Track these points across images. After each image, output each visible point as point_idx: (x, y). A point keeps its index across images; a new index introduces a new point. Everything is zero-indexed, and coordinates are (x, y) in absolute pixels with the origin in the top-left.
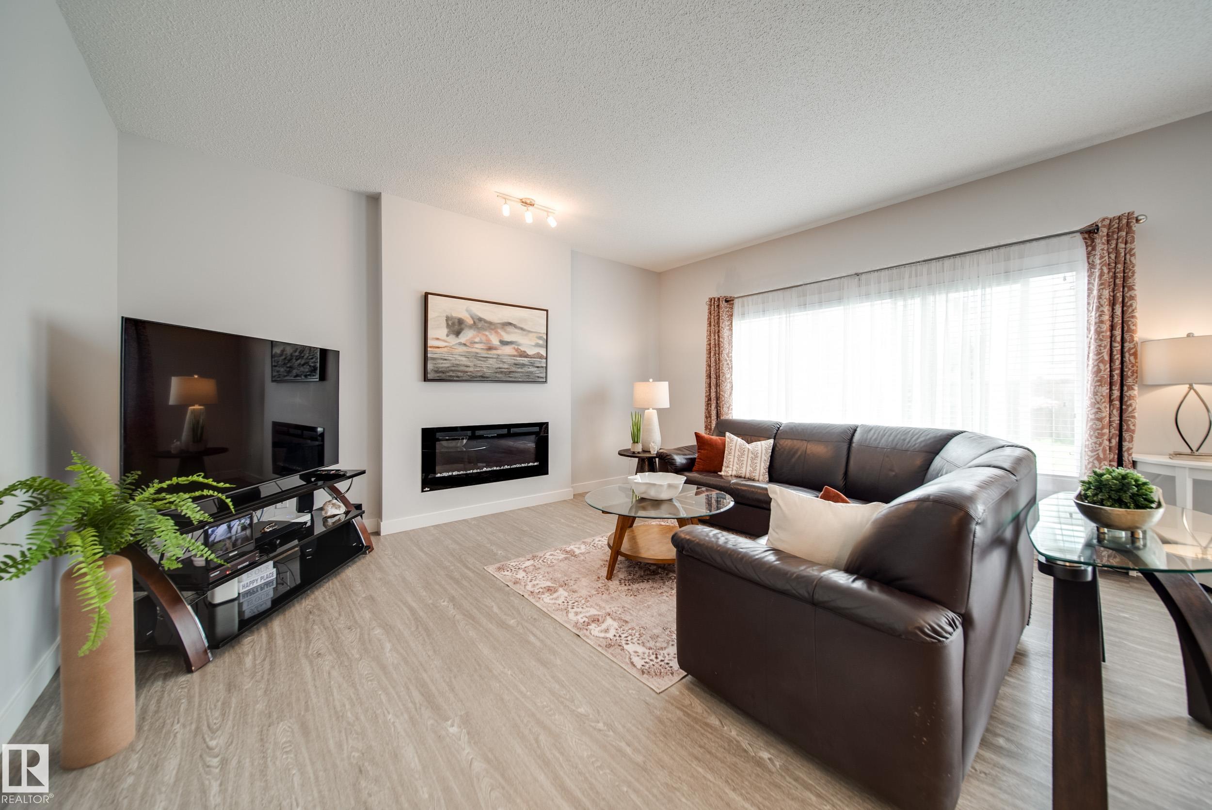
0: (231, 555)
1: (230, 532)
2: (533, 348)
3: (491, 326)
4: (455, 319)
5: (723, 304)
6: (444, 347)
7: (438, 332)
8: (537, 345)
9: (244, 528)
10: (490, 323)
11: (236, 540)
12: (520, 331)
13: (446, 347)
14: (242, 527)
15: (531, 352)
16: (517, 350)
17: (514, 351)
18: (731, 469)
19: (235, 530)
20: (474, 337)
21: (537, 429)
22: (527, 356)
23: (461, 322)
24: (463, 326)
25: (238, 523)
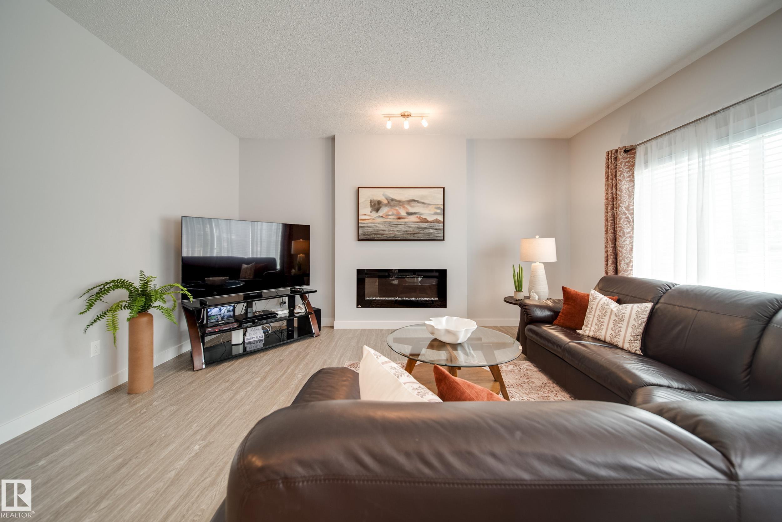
0: (220, 322)
1: (221, 312)
2: (432, 215)
3: (400, 203)
4: (376, 201)
5: (621, 155)
6: (369, 220)
7: (365, 210)
8: (436, 214)
9: (229, 311)
10: (399, 201)
11: (224, 316)
12: (422, 205)
13: (370, 219)
14: (228, 310)
15: (430, 219)
16: (419, 218)
17: (417, 219)
18: (589, 329)
19: (224, 311)
20: (388, 212)
21: (437, 274)
22: (427, 222)
23: (379, 203)
24: (381, 205)
25: (226, 308)
